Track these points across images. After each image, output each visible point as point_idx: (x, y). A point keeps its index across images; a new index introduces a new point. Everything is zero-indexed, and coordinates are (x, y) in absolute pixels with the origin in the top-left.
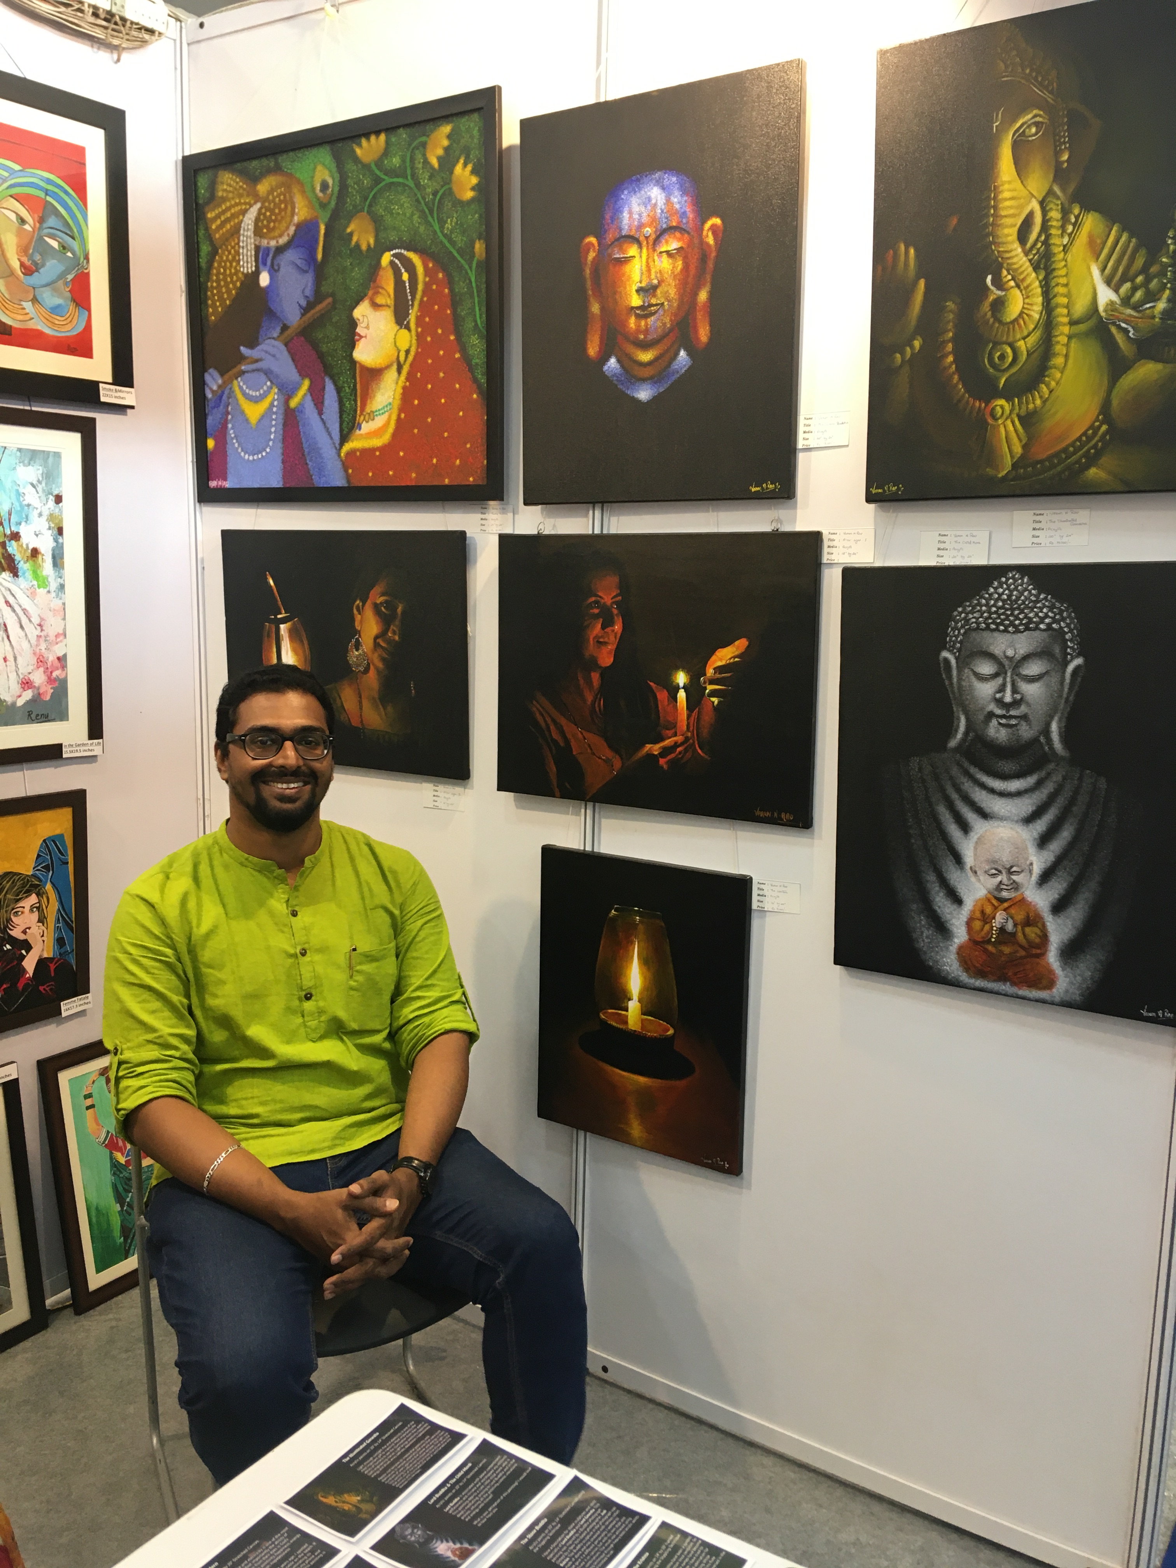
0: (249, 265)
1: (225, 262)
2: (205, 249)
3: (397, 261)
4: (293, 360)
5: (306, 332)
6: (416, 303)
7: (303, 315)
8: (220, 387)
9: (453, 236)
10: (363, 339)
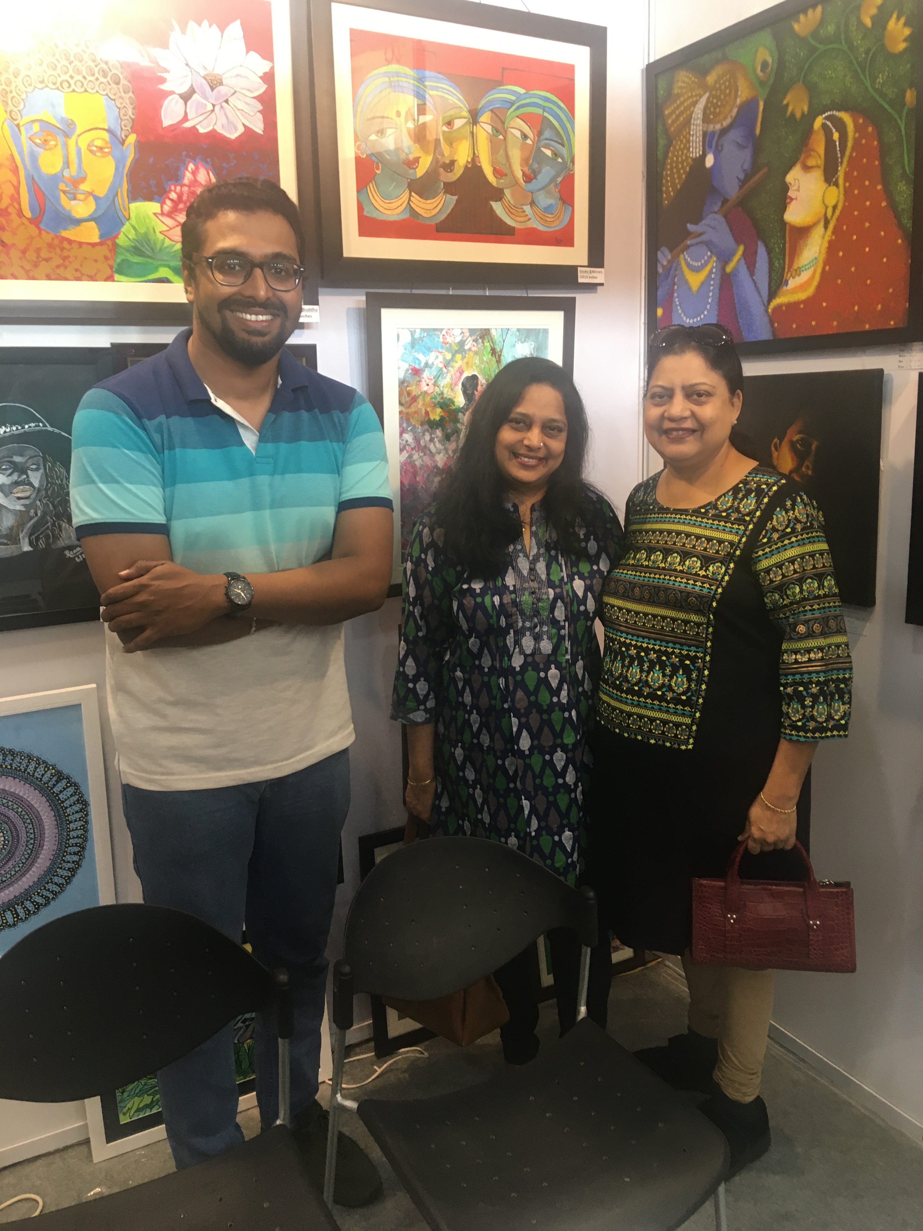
0: (698, 150)
1: (678, 151)
2: (662, 142)
3: (829, 123)
4: (731, 230)
5: (743, 203)
6: (845, 160)
7: (741, 187)
8: (669, 262)
9: (884, 89)
10: (794, 202)
